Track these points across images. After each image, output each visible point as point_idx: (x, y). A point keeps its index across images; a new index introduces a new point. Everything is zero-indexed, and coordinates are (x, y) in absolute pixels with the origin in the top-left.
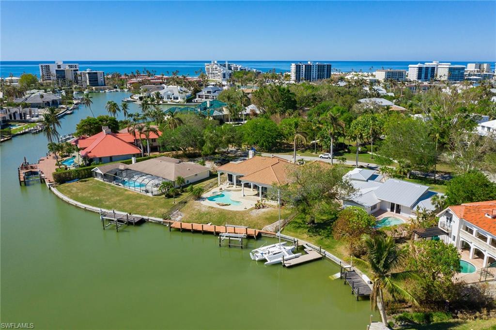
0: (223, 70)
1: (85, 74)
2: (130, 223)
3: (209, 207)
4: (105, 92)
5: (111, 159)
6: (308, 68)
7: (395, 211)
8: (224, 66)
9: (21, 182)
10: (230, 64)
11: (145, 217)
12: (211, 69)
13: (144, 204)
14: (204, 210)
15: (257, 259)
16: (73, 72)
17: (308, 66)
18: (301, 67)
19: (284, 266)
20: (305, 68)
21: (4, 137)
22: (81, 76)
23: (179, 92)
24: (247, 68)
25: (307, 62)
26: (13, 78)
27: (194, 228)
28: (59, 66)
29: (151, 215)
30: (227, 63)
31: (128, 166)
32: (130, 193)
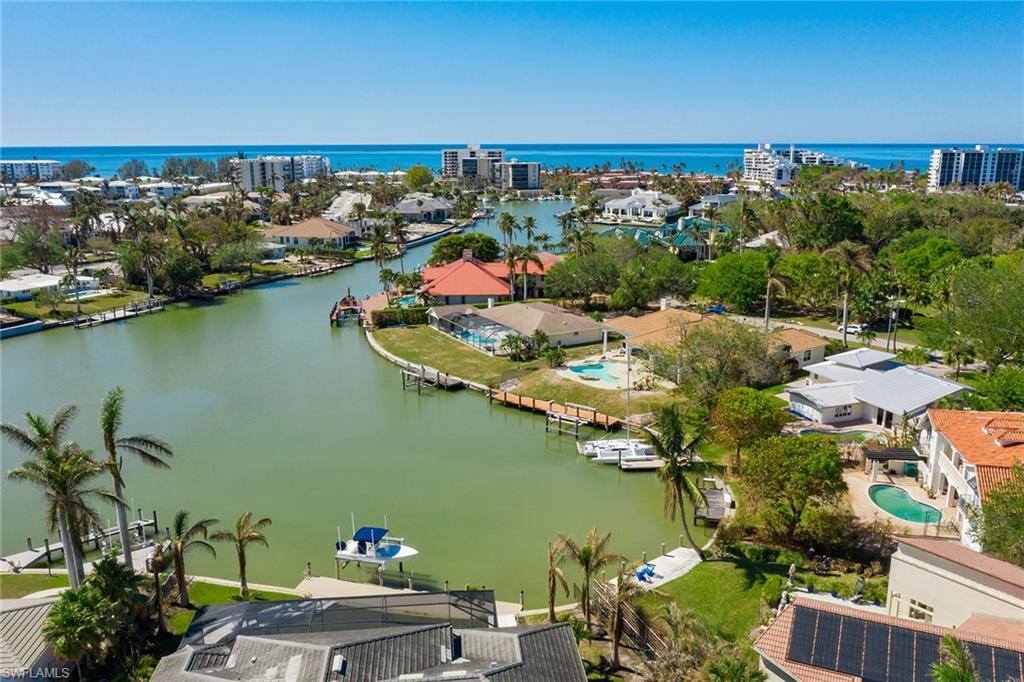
0: (778, 163)
1: (506, 167)
2: (440, 387)
3: (564, 379)
4: (537, 200)
5: (463, 300)
6: (973, 159)
7: (883, 423)
8: (786, 154)
9: (332, 321)
10: (798, 150)
11: (466, 382)
12: (754, 161)
13: (472, 364)
14: (554, 381)
15: (586, 452)
16: (490, 163)
17: (974, 154)
18: (956, 157)
19: (620, 467)
20: (966, 159)
21: (343, 262)
22: (500, 171)
23: (654, 203)
24: (837, 158)
25: (974, 146)
26: (398, 173)
27: (522, 403)
28: (473, 154)
29: (475, 380)
30: (792, 149)
31: (481, 312)
32: (465, 348)
